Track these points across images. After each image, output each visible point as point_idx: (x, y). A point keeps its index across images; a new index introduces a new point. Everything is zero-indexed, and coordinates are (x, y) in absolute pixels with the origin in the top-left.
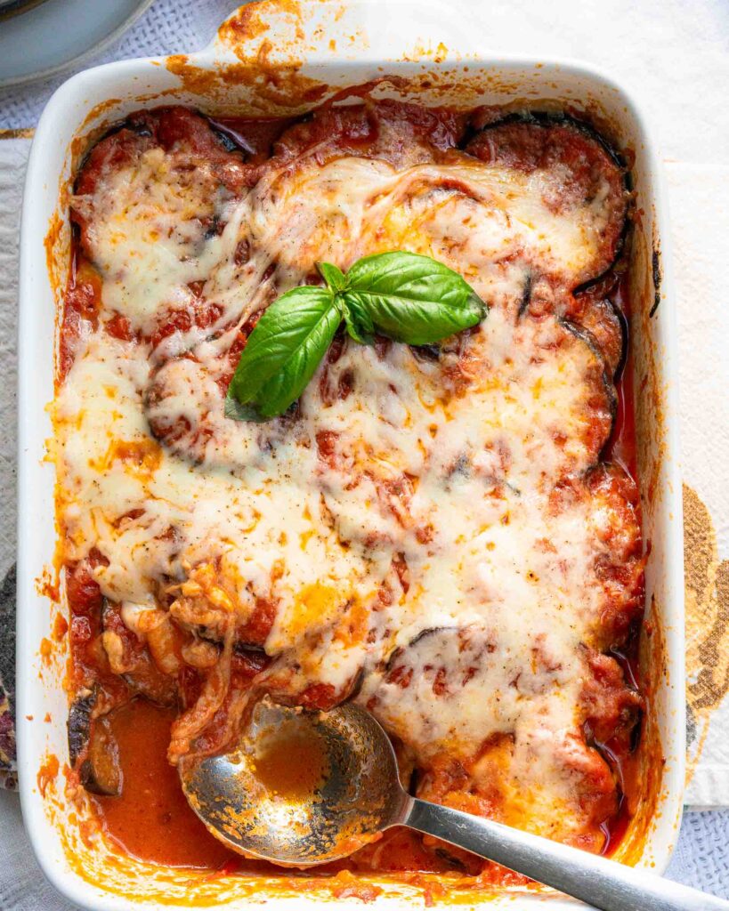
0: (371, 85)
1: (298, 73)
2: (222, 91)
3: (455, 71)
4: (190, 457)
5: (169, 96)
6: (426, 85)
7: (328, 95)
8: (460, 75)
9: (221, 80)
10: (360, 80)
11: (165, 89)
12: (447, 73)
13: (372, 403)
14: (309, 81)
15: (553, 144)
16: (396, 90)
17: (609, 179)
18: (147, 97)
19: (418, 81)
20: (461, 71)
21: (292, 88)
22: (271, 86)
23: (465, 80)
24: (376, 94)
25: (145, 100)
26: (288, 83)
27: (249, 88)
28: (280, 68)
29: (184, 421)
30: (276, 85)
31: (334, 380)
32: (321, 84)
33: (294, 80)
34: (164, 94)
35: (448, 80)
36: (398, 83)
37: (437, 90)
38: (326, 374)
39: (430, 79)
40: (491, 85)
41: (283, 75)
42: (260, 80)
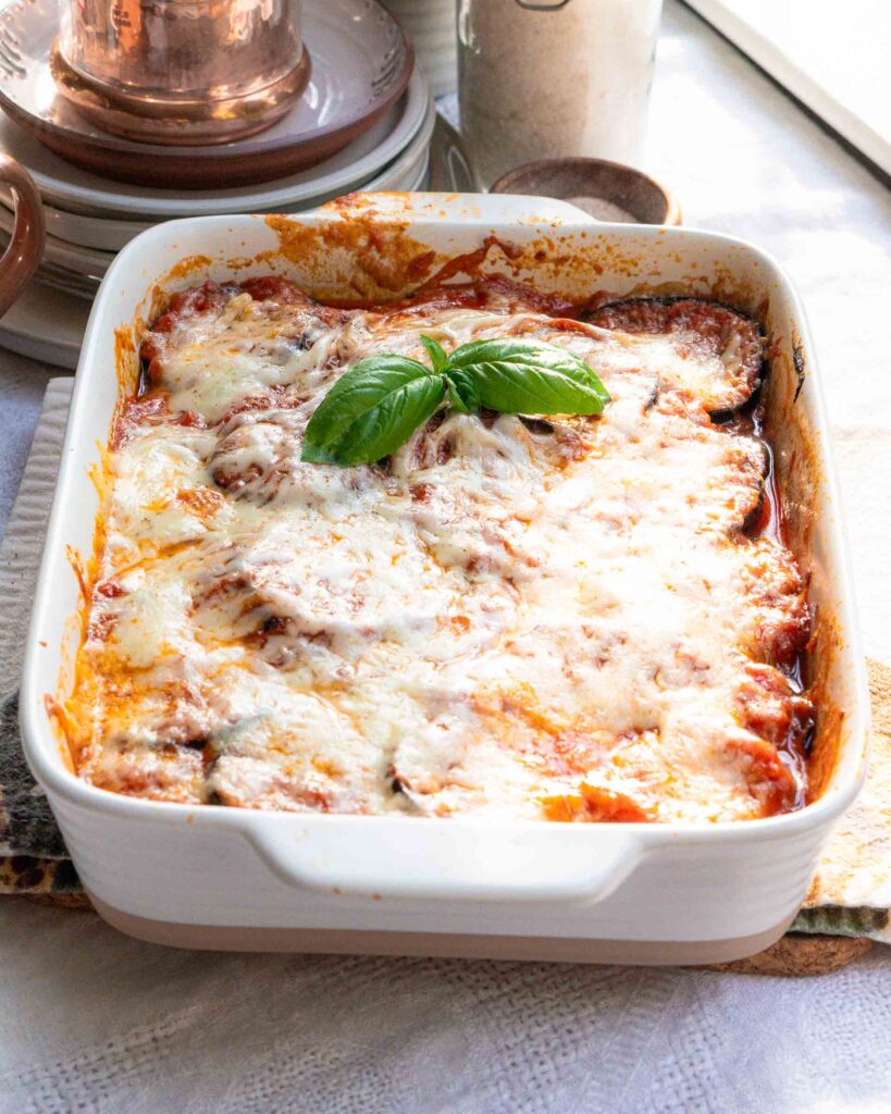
0: (480, 255)
1: (405, 233)
2: (321, 257)
3: (571, 237)
4: (260, 495)
5: (263, 264)
6: (540, 256)
7: (435, 269)
8: (578, 243)
9: (320, 240)
10: (469, 248)
11: (259, 252)
12: (563, 239)
13: (475, 464)
14: (415, 245)
15: (678, 314)
16: (508, 264)
17: (741, 332)
18: (239, 263)
19: (531, 251)
20: (578, 236)
21: (396, 256)
22: (374, 253)
23: (583, 250)
24: (486, 268)
25: (237, 267)
26: (392, 248)
27: (351, 253)
28: (385, 227)
29: (257, 468)
30: (379, 250)
31: (433, 445)
32: (429, 250)
33: (399, 244)
34: (259, 258)
35: (564, 250)
36: (510, 252)
37: (552, 266)
38: (424, 440)
39: (545, 247)
40: (610, 260)
41: (388, 235)
42: (362, 242)
